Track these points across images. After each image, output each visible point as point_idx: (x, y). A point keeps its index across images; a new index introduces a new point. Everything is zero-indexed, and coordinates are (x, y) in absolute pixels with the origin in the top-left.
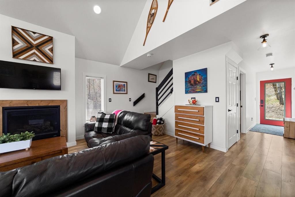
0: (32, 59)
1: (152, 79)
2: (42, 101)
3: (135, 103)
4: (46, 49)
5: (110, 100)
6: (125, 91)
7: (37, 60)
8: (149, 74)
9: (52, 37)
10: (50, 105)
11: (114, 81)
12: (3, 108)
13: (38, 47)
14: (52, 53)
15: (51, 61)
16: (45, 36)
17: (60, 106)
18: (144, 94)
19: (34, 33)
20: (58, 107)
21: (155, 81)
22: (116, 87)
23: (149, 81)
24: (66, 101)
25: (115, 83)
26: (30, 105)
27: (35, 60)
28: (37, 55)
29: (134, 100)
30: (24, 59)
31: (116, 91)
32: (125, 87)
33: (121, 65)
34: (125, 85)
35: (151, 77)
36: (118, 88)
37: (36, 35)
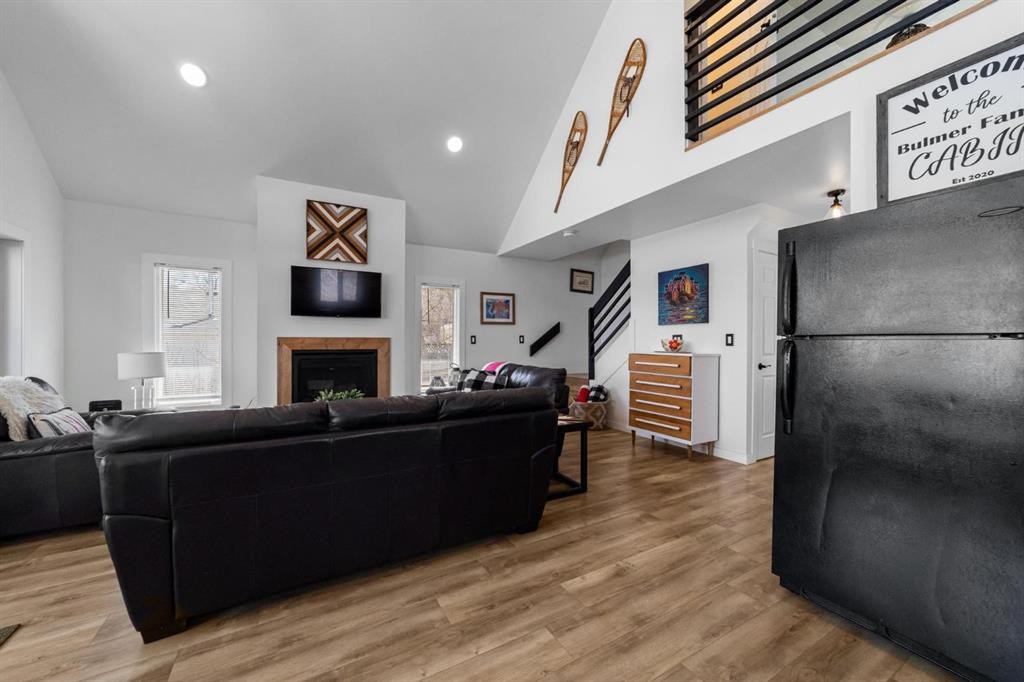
0: (334, 258)
1: (580, 283)
2: (348, 339)
3: (535, 348)
4: (356, 235)
5: (473, 340)
6: (508, 318)
7: (342, 259)
8: (573, 271)
9: (366, 210)
10: (361, 348)
11: (483, 294)
12: (293, 351)
13: (343, 233)
14: (366, 242)
15: (364, 258)
16: (354, 208)
17: (376, 351)
18: (559, 323)
19: (338, 206)
20: (374, 352)
21: (590, 290)
22: (488, 306)
23: (572, 290)
24: (387, 341)
25: (485, 297)
26: (329, 348)
27: (338, 260)
28: (341, 248)
29: (531, 339)
30: (322, 258)
31: (489, 316)
32: (508, 307)
33: (499, 254)
34: (508, 301)
35: (578, 278)
36: (492, 311)
37: (341, 209)
